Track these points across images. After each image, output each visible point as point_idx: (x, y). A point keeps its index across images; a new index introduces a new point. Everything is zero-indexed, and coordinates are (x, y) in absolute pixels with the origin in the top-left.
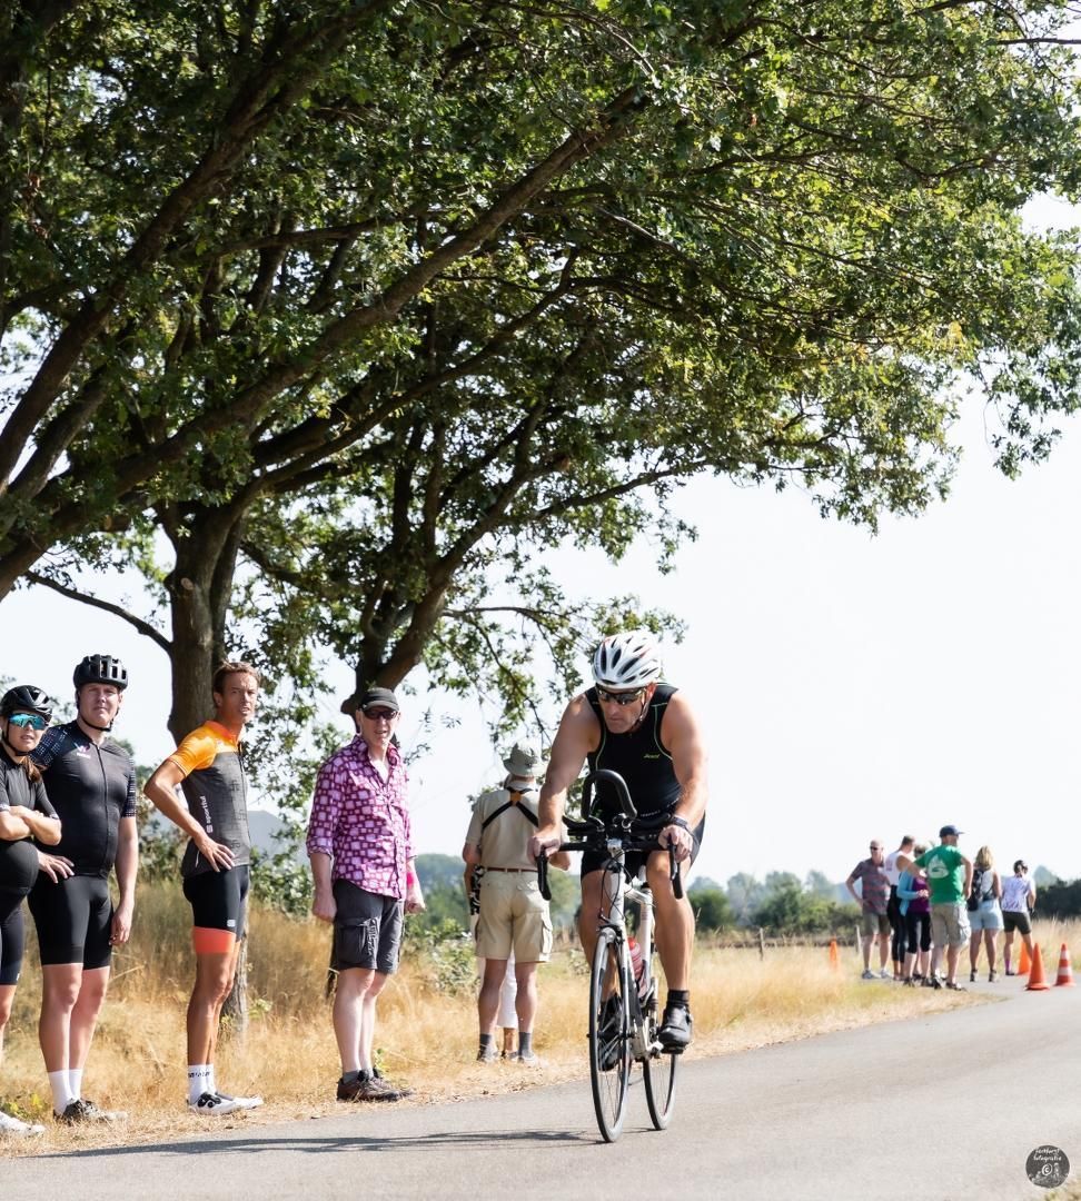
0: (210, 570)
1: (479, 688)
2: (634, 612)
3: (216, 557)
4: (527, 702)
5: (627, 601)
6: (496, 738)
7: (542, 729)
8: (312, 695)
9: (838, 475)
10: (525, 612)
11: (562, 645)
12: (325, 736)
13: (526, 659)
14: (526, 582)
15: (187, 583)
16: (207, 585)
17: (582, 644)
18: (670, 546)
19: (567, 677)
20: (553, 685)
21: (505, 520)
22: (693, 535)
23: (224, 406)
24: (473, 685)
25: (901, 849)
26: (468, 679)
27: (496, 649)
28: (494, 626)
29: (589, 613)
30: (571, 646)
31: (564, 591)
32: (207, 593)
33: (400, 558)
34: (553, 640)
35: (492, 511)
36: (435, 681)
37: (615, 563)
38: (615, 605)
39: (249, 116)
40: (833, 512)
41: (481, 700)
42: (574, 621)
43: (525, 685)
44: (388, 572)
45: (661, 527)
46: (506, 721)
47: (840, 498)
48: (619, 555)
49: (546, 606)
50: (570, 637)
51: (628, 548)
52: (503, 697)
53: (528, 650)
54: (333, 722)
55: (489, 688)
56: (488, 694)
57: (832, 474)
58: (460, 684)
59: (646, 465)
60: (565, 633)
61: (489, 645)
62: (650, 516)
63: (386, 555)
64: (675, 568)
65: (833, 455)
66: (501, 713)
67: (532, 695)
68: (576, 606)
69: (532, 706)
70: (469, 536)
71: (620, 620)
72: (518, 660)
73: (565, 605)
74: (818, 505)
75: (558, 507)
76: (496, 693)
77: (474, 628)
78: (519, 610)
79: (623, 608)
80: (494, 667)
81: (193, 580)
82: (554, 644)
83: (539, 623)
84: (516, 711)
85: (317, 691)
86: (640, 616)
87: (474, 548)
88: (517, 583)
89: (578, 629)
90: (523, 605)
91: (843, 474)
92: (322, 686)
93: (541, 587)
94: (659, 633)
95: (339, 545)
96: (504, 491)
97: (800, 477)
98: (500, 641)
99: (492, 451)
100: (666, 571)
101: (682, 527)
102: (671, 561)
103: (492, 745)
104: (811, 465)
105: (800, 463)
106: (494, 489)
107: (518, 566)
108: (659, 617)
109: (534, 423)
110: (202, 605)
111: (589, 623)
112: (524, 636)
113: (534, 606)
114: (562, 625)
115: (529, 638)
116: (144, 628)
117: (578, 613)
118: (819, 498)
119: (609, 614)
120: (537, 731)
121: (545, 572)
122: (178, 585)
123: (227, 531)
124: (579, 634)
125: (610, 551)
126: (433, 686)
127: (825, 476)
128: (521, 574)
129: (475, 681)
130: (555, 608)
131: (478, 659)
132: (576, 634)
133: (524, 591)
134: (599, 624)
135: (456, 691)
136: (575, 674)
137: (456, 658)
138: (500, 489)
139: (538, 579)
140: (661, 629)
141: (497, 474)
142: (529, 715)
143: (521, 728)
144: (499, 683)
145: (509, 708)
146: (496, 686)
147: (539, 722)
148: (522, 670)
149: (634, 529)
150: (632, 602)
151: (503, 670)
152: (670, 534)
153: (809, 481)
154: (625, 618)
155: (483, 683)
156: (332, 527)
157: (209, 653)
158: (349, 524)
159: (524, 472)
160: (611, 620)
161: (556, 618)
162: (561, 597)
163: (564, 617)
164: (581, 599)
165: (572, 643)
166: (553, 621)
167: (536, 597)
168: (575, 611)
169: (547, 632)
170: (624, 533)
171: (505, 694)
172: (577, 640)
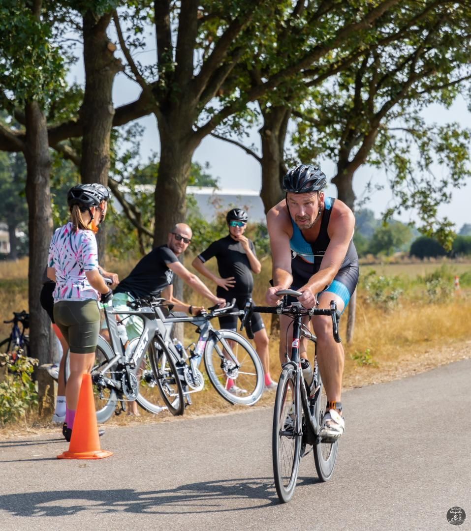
0: (278, 126)
1: (386, 164)
2: (457, 130)
3: (281, 120)
4: (407, 171)
6: (393, 187)
7: (414, 183)
10: (407, 130)
11: (423, 144)
13: (408, 151)
14: (407, 116)
15: (268, 132)
16: (277, 133)
17: (433, 144)
19: (426, 159)
20: (419, 163)
21: (404, 97)
24: (383, 163)
26: (380, 160)
27: (393, 147)
28: (393, 137)
29: (435, 130)
30: (428, 145)
31: (425, 121)
32: (277, 137)
33: (357, 115)
34: (420, 142)
35: (400, 93)
37: (447, 108)
38: (449, 126)
41: (387, 170)
42: (429, 134)
43: (406, 163)
44: (352, 121)
46: (398, 179)
48: (449, 104)
49: (417, 128)
50: (427, 141)
51: (453, 101)
52: (396, 168)
53: (408, 147)
55: (390, 164)
56: (390, 167)
58: (377, 163)
60: (425, 139)
61: (390, 145)
66: (395, 175)
67: (410, 167)
68: (430, 127)
69: (410, 172)
70: (388, 105)
71: (450, 133)
72: (403, 152)
73: (425, 127)
75: (428, 89)
76: (393, 167)
78: (404, 129)
79: (452, 128)
80: (393, 155)
81: (271, 130)
82: (420, 145)
83: (413, 135)
84: (402, 175)
86: (459, 131)
87: (390, 111)
88: (403, 117)
89: (431, 138)
90: (405, 126)
93: (414, 119)
94: (468, 139)
96: (405, 85)
98: (396, 143)
103: (391, 191)
106: (401, 84)
108: (468, 132)
110: (275, 142)
111: (436, 135)
112: (407, 141)
113: (411, 127)
114: (424, 136)
115: (409, 142)
116: (249, 152)
117: (431, 131)
119: (445, 130)
120: (412, 184)
121: (416, 112)
122: (265, 133)
124: (431, 140)
125: (445, 103)
129: (383, 161)
130: (421, 129)
131: (386, 151)
132: (430, 140)
133: (407, 121)
134: (441, 136)
135: (374, 167)
136: (429, 158)
137: (376, 151)
138: (403, 84)
139: (413, 115)
140: (469, 138)
141: (402, 77)
142: (409, 177)
143: (405, 183)
144: (395, 162)
145: (400, 172)
146: (393, 164)
147: (413, 179)
148: (406, 156)
149: (456, 93)
150: (456, 126)
151: (397, 156)
154: (453, 133)
155: (387, 162)
156: (319, 92)
157: (278, 163)
158: (327, 91)
159: (413, 77)
160: (446, 134)
161: (421, 133)
162: (424, 123)
163: (425, 133)
164: (432, 124)
165: (428, 144)
166: (420, 134)
167: (412, 123)
168: (429, 129)
169: (417, 139)
170: (452, 95)
171: (397, 167)
172: (431, 143)
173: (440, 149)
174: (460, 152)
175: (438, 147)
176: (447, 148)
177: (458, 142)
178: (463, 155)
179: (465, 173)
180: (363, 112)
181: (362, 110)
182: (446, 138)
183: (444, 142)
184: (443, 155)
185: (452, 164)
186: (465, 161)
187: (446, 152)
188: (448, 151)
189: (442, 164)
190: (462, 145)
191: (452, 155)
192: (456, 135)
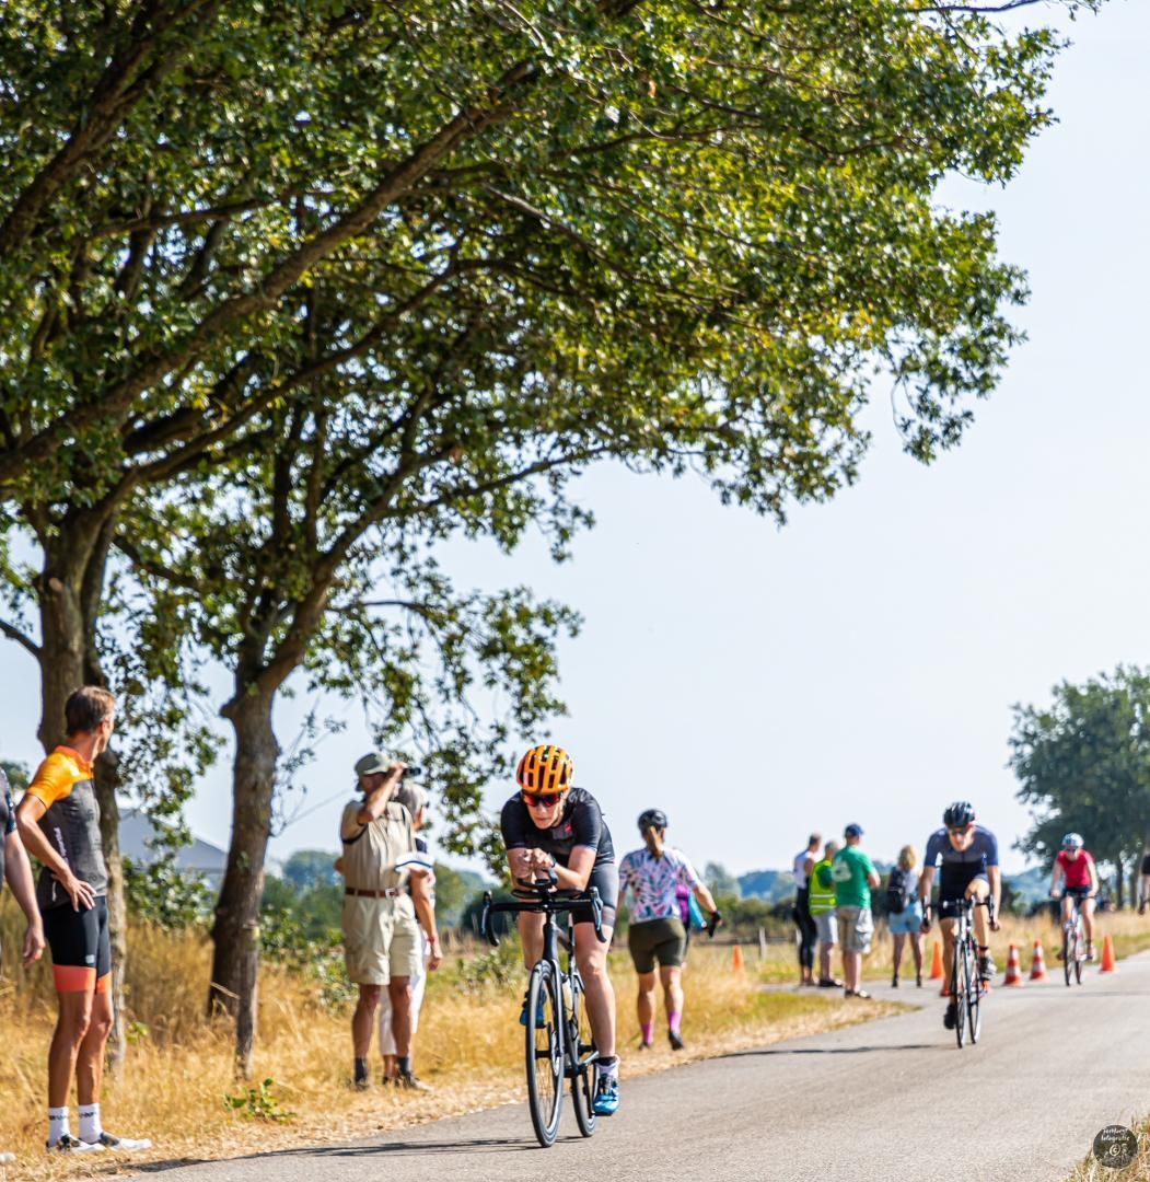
0: (81, 569)
1: (363, 687)
2: (526, 604)
3: (87, 556)
4: (414, 703)
5: (518, 593)
6: (380, 740)
7: (430, 730)
8: (185, 697)
9: (740, 458)
10: (413, 607)
11: (451, 640)
12: (198, 741)
13: (413, 656)
14: (413, 574)
15: (56, 584)
16: (77, 586)
17: (473, 639)
18: (564, 534)
19: (456, 675)
20: (440, 683)
21: (391, 513)
22: (589, 522)
23: (94, 399)
24: (356, 684)
25: (809, 849)
26: (350, 677)
27: (381, 645)
28: (378, 622)
29: (477, 606)
30: (461, 642)
31: (454, 584)
32: (77, 594)
33: (280, 553)
34: (441, 635)
35: (377, 501)
36: (316, 680)
37: (508, 552)
38: (507, 597)
39: (118, 93)
40: (734, 497)
41: (365, 700)
42: (462, 615)
43: (411, 684)
44: (268, 568)
45: (555, 514)
46: (391, 722)
47: (743, 482)
48: (512, 542)
49: (433, 600)
50: (459, 632)
51: (520, 535)
52: (389, 696)
53: (415, 646)
54: (206, 724)
55: (374, 687)
56: (374, 694)
57: (733, 457)
58: (344, 683)
59: (539, 453)
60: (453, 628)
61: (373, 641)
62: (543, 502)
63: (266, 552)
64: (570, 555)
65: (734, 438)
66: (386, 714)
67: (420, 694)
68: (466, 599)
69: (419, 706)
70: (353, 531)
71: (512, 614)
72: (404, 658)
73: (453, 598)
74: (719, 490)
75: (448, 496)
76: (381, 693)
77: (356, 623)
78: (405, 605)
79: (514, 601)
80: (379, 665)
81: (62, 579)
82: (442, 641)
83: (426, 618)
84: (401, 711)
85: (191, 693)
86: (532, 608)
87: (357, 543)
88: (402, 577)
89: (467, 624)
90: (407, 597)
91: (746, 458)
92: (196, 688)
93: (428, 579)
94: (553, 627)
95: (215, 540)
96: (390, 482)
97: (700, 461)
98: (385, 637)
99: (377, 439)
100: (560, 558)
101: (577, 513)
102: (566, 548)
104: (711, 447)
105: (700, 446)
106: (379, 480)
107: (403, 558)
108: (553, 610)
109: (420, 411)
110: (72, 607)
111: (479, 618)
112: (411, 631)
113: (421, 600)
114: (451, 619)
115: (416, 635)
116: (12, 632)
117: (469, 608)
118: (719, 483)
119: (500, 606)
120: (424, 733)
121: (432, 563)
122: (47, 586)
123: (97, 529)
124: (469, 630)
125: (502, 540)
126: (314, 685)
127: (726, 459)
128: (407, 566)
129: (358, 679)
130: (443, 602)
131: (362, 656)
132: (466, 630)
133: (411, 584)
134: (491, 618)
135: (338, 691)
136: (464, 672)
137: (339, 656)
138: (386, 480)
139: (425, 571)
140: (555, 622)
141: (383, 463)
142: (417, 717)
143: (407, 730)
144: (385, 682)
145: (396, 706)
146: (381, 686)
147: (426, 722)
148: (409, 668)
149: (527, 516)
150: (524, 595)
151: (389, 668)
152: (563, 521)
153: (710, 464)
154: (518, 612)
155: (367, 682)
156: (206, 519)
157: (80, 658)
158: (224, 515)
159: (409, 462)
160: (502, 614)
161: (444, 613)
162: (449, 590)
163: (452, 611)
164: (471, 592)
165: (461, 639)
166: (441, 616)
167: (423, 590)
168: (464, 605)
169: (435, 627)
170: (516, 520)
171: (390, 693)
172: (467, 636)
173: (489, 651)
174: (535, 655)
175: (484, 647)
176: (505, 650)
177: (530, 632)
178: (542, 663)
179: (548, 707)
180: (292, 547)
181: (290, 541)
182: (502, 626)
183: (498, 635)
184: (496, 664)
185: (516, 686)
186: (546, 677)
187: (503, 658)
188: (508, 655)
189: (495, 687)
190: (539, 641)
191: (516, 666)
192: (524, 617)
